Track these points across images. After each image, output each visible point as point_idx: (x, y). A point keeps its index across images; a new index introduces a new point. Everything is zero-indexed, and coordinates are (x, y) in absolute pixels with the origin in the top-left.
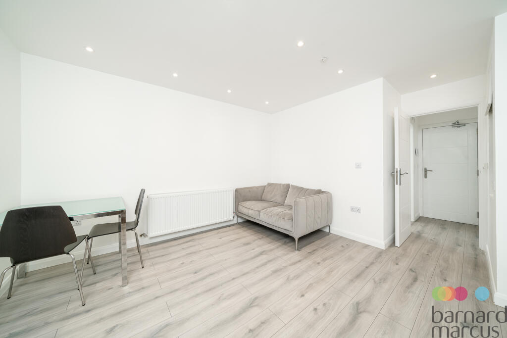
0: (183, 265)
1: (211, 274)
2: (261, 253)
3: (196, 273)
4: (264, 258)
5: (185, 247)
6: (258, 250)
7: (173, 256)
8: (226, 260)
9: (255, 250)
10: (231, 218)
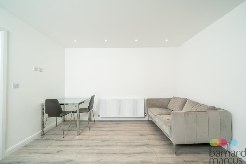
0: (103, 135)
1: (108, 145)
2: (145, 145)
3: (103, 141)
4: (144, 149)
5: (111, 126)
6: (145, 142)
7: (103, 129)
8: (122, 140)
9: (143, 141)
10: (143, 116)
